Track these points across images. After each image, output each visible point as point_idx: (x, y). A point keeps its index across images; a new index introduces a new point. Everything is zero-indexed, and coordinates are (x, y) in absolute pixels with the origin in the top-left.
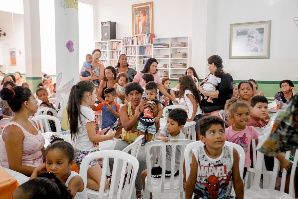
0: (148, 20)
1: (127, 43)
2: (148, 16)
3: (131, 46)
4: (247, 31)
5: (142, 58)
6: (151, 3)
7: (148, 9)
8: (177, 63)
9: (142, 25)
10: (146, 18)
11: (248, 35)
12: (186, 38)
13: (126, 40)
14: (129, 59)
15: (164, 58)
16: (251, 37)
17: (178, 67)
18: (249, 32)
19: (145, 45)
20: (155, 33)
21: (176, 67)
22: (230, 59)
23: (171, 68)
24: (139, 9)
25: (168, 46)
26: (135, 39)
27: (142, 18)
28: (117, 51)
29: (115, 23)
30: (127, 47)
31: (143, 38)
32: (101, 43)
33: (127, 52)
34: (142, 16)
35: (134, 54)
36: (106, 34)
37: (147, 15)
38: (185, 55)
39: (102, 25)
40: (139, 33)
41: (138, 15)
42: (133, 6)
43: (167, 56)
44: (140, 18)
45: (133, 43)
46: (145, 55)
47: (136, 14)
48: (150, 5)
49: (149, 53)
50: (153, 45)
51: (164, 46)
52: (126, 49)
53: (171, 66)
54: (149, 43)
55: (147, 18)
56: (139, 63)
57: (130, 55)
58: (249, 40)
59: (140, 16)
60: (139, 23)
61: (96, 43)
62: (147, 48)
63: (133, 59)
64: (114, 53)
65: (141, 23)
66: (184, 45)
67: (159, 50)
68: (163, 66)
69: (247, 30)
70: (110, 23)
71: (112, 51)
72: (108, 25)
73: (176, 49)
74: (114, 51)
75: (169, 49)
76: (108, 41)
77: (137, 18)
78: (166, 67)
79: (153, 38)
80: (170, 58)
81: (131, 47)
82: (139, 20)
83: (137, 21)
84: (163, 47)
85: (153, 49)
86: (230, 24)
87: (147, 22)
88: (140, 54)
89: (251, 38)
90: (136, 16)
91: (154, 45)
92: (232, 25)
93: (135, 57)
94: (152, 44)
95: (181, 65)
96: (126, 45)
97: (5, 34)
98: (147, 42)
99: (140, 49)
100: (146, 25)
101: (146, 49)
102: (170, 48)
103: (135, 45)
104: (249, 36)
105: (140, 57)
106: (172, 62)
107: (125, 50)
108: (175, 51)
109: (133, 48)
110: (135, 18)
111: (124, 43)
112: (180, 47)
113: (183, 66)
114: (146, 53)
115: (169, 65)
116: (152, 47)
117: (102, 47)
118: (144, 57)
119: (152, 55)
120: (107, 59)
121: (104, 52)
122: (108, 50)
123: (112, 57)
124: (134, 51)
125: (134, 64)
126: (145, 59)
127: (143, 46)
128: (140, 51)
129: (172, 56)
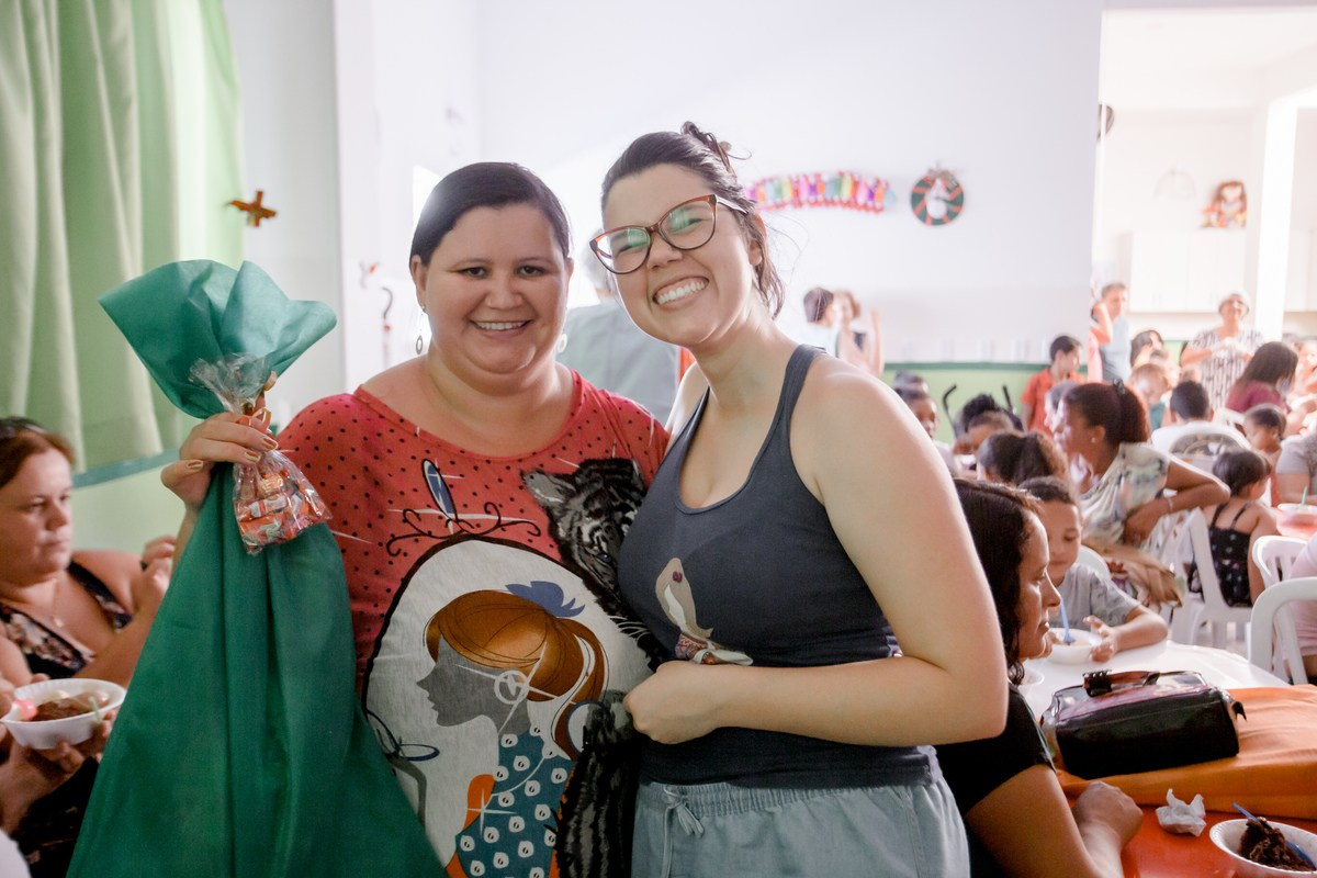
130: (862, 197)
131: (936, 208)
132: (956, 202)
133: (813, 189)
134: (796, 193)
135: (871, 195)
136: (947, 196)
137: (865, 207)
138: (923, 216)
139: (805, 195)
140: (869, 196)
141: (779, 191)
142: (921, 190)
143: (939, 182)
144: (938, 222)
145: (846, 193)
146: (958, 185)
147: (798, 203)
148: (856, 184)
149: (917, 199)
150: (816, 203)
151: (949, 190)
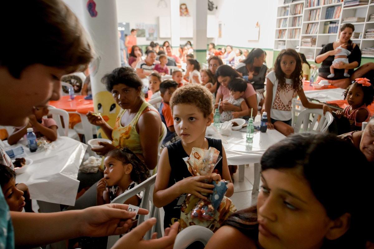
1: (312, 4)
3: (315, 7)
5: (327, 24)
13: (310, 0)
14: (312, 26)
15: (357, 22)
19: (333, 4)
21: (373, 37)
23: (364, 38)
28: (299, 17)
30: (311, 11)
32: (285, 8)
33: (311, 17)
35: (318, 19)
45: (318, 4)
46: (332, 20)
49: (337, 17)
50: (343, 3)
51: (360, 2)
52: (310, 12)
53: (365, 35)
54: (339, 0)
56: (322, 31)
57: (313, 21)
61: (278, 8)
62: (336, 8)
63: (316, 26)
64: (299, 21)
67: (355, 10)
71: (295, 17)
74: (296, 17)
75: (367, 7)
76: (290, 4)
78: (358, 37)
80: (365, 22)
81: (317, 9)
84: (358, 5)
85: (342, 9)
88: (326, 18)
91: (345, 3)
93: (318, 23)
94: (342, 1)
96: (310, 6)
97: (217, 8)
99: (327, 11)
101: (335, 11)
102: (369, 5)
103: (321, 6)
106: (368, 29)
107: (309, 14)
109: (318, 10)
111: (308, 4)
114: (333, 16)
115: (362, 34)
116: (343, 6)
117: (285, 13)
118: (331, 22)
119: (340, 19)
120: (287, 28)
121: (286, 19)
122: (289, 16)
123: (293, 25)
124: (319, 15)
125: (317, 33)
126: (332, 25)
127: (333, 7)
128: (326, 14)
129: (369, 19)
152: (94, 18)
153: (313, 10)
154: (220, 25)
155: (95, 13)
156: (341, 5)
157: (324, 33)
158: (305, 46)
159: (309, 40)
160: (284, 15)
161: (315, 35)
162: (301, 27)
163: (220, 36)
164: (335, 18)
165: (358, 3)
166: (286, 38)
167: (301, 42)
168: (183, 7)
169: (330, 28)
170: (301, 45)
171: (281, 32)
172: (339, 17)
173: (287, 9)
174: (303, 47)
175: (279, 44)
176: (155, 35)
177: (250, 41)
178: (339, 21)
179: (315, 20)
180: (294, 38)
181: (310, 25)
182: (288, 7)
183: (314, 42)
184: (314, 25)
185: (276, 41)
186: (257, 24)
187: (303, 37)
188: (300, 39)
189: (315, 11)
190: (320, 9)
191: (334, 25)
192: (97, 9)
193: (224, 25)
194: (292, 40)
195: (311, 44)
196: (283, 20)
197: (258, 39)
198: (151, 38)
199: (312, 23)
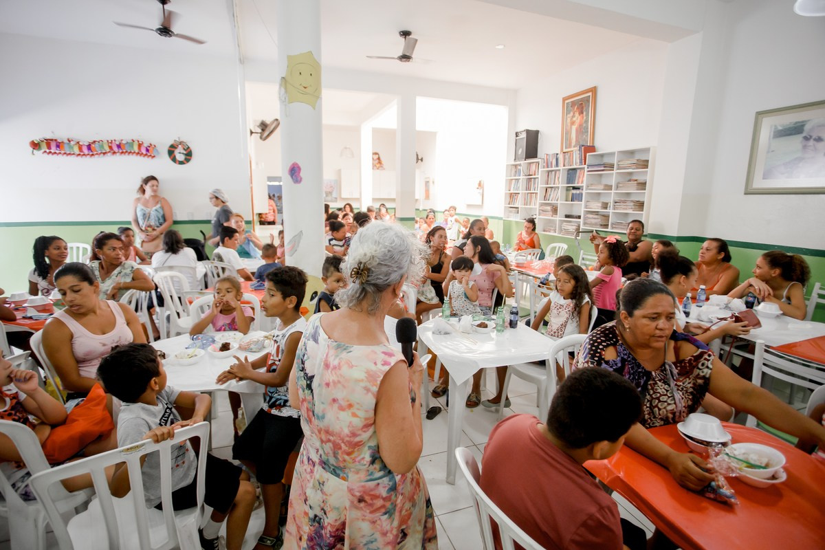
0: (587, 121)
1: (549, 164)
2: (587, 115)
3: (554, 168)
4: (803, 126)
5: (570, 190)
6: (594, 90)
7: (588, 101)
8: (624, 202)
9: (577, 130)
10: (583, 117)
11: (804, 134)
12: (647, 150)
13: (547, 160)
14: (551, 191)
15: (603, 190)
16: (815, 140)
17: (626, 209)
18: (807, 128)
19: (574, 167)
20: (597, 144)
21: (624, 209)
22: (745, 194)
23: (614, 209)
24: (573, 104)
25: (611, 166)
26: (561, 157)
27: (578, 118)
28: (535, 178)
29: (537, 132)
30: (549, 172)
31: (573, 154)
32: (516, 166)
33: (549, 180)
34: (577, 114)
35: (558, 182)
36: (520, 151)
37: (584, 113)
38: (642, 185)
39: (517, 136)
40: (570, 147)
41: (572, 114)
42: (564, 100)
43: (609, 187)
44: (574, 119)
45: (557, 165)
46: (575, 185)
47: (568, 112)
48: (590, 94)
49: (580, 182)
50: (586, 166)
51: (605, 167)
52: (547, 174)
53: (615, 206)
54: (581, 163)
55: (585, 118)
56: (564, 198)
57: (552, 185)
58: (805, 147)
59: (573, 116)
60: (571, 128)
61: (507, 165)
62: (578, 171)
63: (556, 192)
64: (534, 184)
65: (574, 128)
66: (645, 164)
67: (601, 175)
68: (600, 205)
69: (803, 122)
70: (528, 132)
71: (529, 179)
72: (524, 135)
73: (631, 174)
74: (531, 179)
75: (613, 174)
76: (523, 163)
77: (569, 120)
78: (606, 208)
79: (588, 154)
80: (613, 191)
81: (556, 171)
82: (573, 123)
83: (569, 124)
84: (603, 170)
85: (586, 173)
86: (757, 112)
87: (584, 125)
88: (568, 183)
89: (811, 142)
90: (568, 115)
91: (589, 166)
92: (759, 114)
93: (558, 187)
94: (585, 164)
95: (632, 204)
96: (548, 167)
97: (422, 159)
98: (578, 161)
99: (568, 174)
100: (582, 130)
101: (577, 175)
102: (615, 171)
103: (561, 167)
104: (807, 139)
105: (568, 189)
106: (617, 199)
107: (547, 176)
108: (629, 178)
109: (558, 172)
110: (566, 120)
111: (545, 164)
112: (634, 169)
113: (637, 207)
114: (576, 182)
115: (612, 204)
116: (586, 169)
117: (516, 172)
118: (574, 188)
119: (584, 185)
120: (520, 192)
121: (518, 179)
122: (522, 177)
123: (528, 188)
124: (558, 178)
125: (557, 200)
126: (574, 192)
127: (574, 169)
128: (568, 177)
129: (617, 187)
130: (144, 151)
131: (180, 157)
132: (189, 155)
133: (119, 146)
134: (111, 148)
135: (147, 150)
136: (185, 152)
137: (146, 155)
138: (174, 160)
139: (116, 149)
140: (148, 151)
141: (102, 146)
142: (172, 149)
143: (180, 146)
144: (181, 163)
145: (136, 149)
146: (189, 147)
147: (114, 153)
148: (140, 146)
149: (171, 153)
150: (122, 152)
151: (184, 149)
152: (297, 185)
153: (552, 171)
154: (427, 183)
155: (299, 179)
156: (584, 168)
157: (567, 201)
158: (545, 215)
159: (549, 208)
160: (515, 176)
161: (556, 202)
162: (538, 192)
163: (427, 197)
164: (578, 183)
165: (603, 168)
166: (519, 203)
167: (540, 210)
168: (376, 157)
169: (573, 194)
170: (540, 214)
171: (512, 196)
172: (582, 182)
173: (519, 167)
174: (541, 217)
175: (511, 212)
176: (334, 195)
177: (469, 206)
178: (583, 186)
179: (554, 184)
180: (530, 205)
181: (549, 190)
182: (520, 165)
183: (555, 210)
184: (553, 189)
185: (505, 207)
186: (480, 184)
187: (542, 205)
188: (537, 206)
189: (553, 172)
190: (560, 170)
191: (578, 192)
192: (302, 174)
193: (433, 182)
194: (528, 206)
195: (551, 213)
196: (514, 181)
197: (481, 204)
198: (329, 198)
199: (552, 187)
